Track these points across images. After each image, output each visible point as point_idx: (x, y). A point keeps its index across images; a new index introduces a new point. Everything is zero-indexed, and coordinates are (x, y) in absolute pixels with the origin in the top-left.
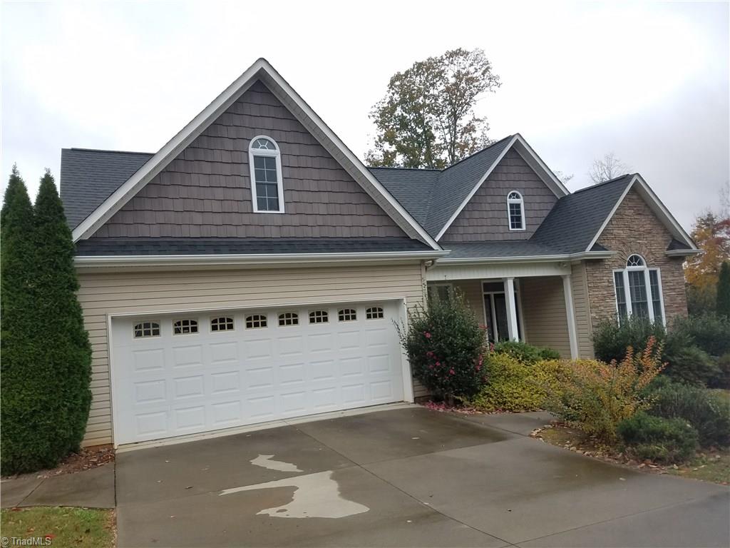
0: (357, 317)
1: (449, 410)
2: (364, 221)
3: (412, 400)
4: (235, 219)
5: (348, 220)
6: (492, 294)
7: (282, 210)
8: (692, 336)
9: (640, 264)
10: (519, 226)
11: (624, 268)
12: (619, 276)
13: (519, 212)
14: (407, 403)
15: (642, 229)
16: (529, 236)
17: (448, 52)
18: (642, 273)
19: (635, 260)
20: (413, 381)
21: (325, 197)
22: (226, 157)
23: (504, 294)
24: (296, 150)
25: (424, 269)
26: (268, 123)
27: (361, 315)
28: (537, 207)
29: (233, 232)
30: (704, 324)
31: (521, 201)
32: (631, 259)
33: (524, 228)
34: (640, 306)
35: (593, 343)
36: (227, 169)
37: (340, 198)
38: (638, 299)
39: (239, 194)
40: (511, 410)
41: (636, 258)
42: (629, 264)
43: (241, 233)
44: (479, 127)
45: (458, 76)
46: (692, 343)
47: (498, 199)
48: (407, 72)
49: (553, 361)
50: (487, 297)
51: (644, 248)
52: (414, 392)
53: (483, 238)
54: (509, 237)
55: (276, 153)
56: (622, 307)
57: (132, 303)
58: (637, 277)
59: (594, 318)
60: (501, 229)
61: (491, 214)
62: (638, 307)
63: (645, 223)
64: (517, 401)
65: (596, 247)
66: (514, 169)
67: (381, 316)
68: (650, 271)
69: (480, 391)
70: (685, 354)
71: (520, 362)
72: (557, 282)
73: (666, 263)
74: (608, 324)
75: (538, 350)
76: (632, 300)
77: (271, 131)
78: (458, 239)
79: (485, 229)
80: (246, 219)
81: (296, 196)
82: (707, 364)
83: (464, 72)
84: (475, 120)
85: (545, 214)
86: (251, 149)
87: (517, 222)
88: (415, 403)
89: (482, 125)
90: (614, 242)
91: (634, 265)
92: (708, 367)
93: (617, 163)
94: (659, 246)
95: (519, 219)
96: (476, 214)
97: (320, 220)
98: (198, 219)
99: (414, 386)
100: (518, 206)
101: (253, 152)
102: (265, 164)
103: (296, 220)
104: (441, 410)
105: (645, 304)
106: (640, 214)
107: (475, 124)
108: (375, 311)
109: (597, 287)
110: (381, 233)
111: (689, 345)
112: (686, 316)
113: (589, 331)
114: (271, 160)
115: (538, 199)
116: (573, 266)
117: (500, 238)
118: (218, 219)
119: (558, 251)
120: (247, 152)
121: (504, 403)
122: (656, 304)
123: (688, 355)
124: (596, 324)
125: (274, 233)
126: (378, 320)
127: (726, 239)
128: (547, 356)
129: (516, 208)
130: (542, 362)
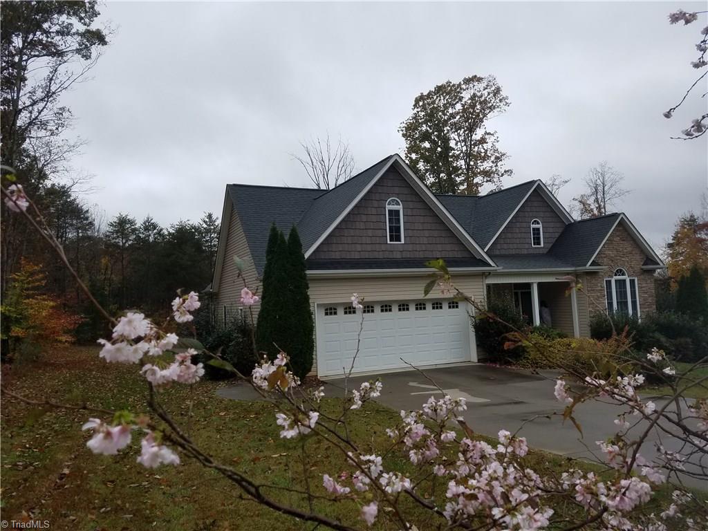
0: (443, 307)
1: (503, 367)
2: (448, 247)
3: (476, 361)
4: (377, 247)
5: (439, 247)
6: (520, 291)
7: (403, 242)
8: (656, 325)
9: (623, 274)
10: (539, 244)
11: (612, 277)
12: (609, 283)
13: (539, 234)
14: (473, 362)
15: (625, 251)
16: (545, 251)
17: (465, 79)
18: (624, 281)
19: (620, 272)
20: (477, 348)
21: (427, 233)
22: (374, 211)
23: (530, 292)
24: (411, 205)
25: (484, 278)
26: (397, 190)
27: (445, 306)
28: (551, 230)
29: (376, 255)
30: (665, 317)
31: (540, 226)
32: (617, 271)
33: (542, 245)
34: (623, 303)
35: (590, 328)
36: (374, 218)
37: (436, 233)
38: (621, 298)
39: (380, 233)
40: (541, 367)
41: (621, 270)
42: (616, 275)
43: (381, 256)
44: (490, 140)
45: (473, 97)
46: (655, 330)
47: (524, 225)
48: (430, 93)
49: (565, 339)
50: (516, 294)
51: (626, 264)
52: (478, 355)
53: (513, 252)
54: (531, 252)
55: (400, 207)
56: (610, 304)
57: (332, 296)
58: (621, 284)
59: (591, 311)
60: (527, 246)
61: (519, 235)
62: (621, 304)
63: (628, 247)
64: (545, 362)
65: (594, 264)
66: (535, 204)
67: (457, 307)
68: (630, 280)
69: (521, 356)
70: (651, 337)
71: (545, 339)
72: (566, 286)
73: (642, 274)
74: (600, 316)
75: (556, 332)
76: (617, 299)
77: (398, 195)
78: (497, 253)
79: (515, 246)
80: (383, 247)
81: (410, 233)
82: (665, 344)
83: (479, 94)
84: (487, 133)
85: (557, 235)
86: (387, 206)
87: (537, 241)
88: (479, 362)
89: (492, 138)
90: (605, 259)
91: (619, 275)
92: (666, 346)
93: (610, 171)
94: (637, 262)
95: (539, 238)
96: (509, 235)
97: (424, 248)
98: (359, 247)
99: (478, 352)
100: (538, 229)
101: (388, 207)
102: (394, 214)
103: (410, 247)
104: (498, 366)
105: (626, 303)
106: (624, 240)
107: (487, 136)
108: (453, 304)
109: (593, 290)
110: (459, 255)
111: (654, 332)
112: (655, 311)
113: (587, 320)
114: (397, 212)
115: (552, 225)
116: (577, 275)
117: (525, 252)
118: (369, 248)
119: (567, 264)
120: (385, 208)
121: (537, 363)
122: (634, 303)
123: (653, 338)
124: (592, 315)
125: (398, 256)
126: (455, 309)
127: (705, 240)
128: (561, 336)
129: (536, 231)
130: (559, 340)
